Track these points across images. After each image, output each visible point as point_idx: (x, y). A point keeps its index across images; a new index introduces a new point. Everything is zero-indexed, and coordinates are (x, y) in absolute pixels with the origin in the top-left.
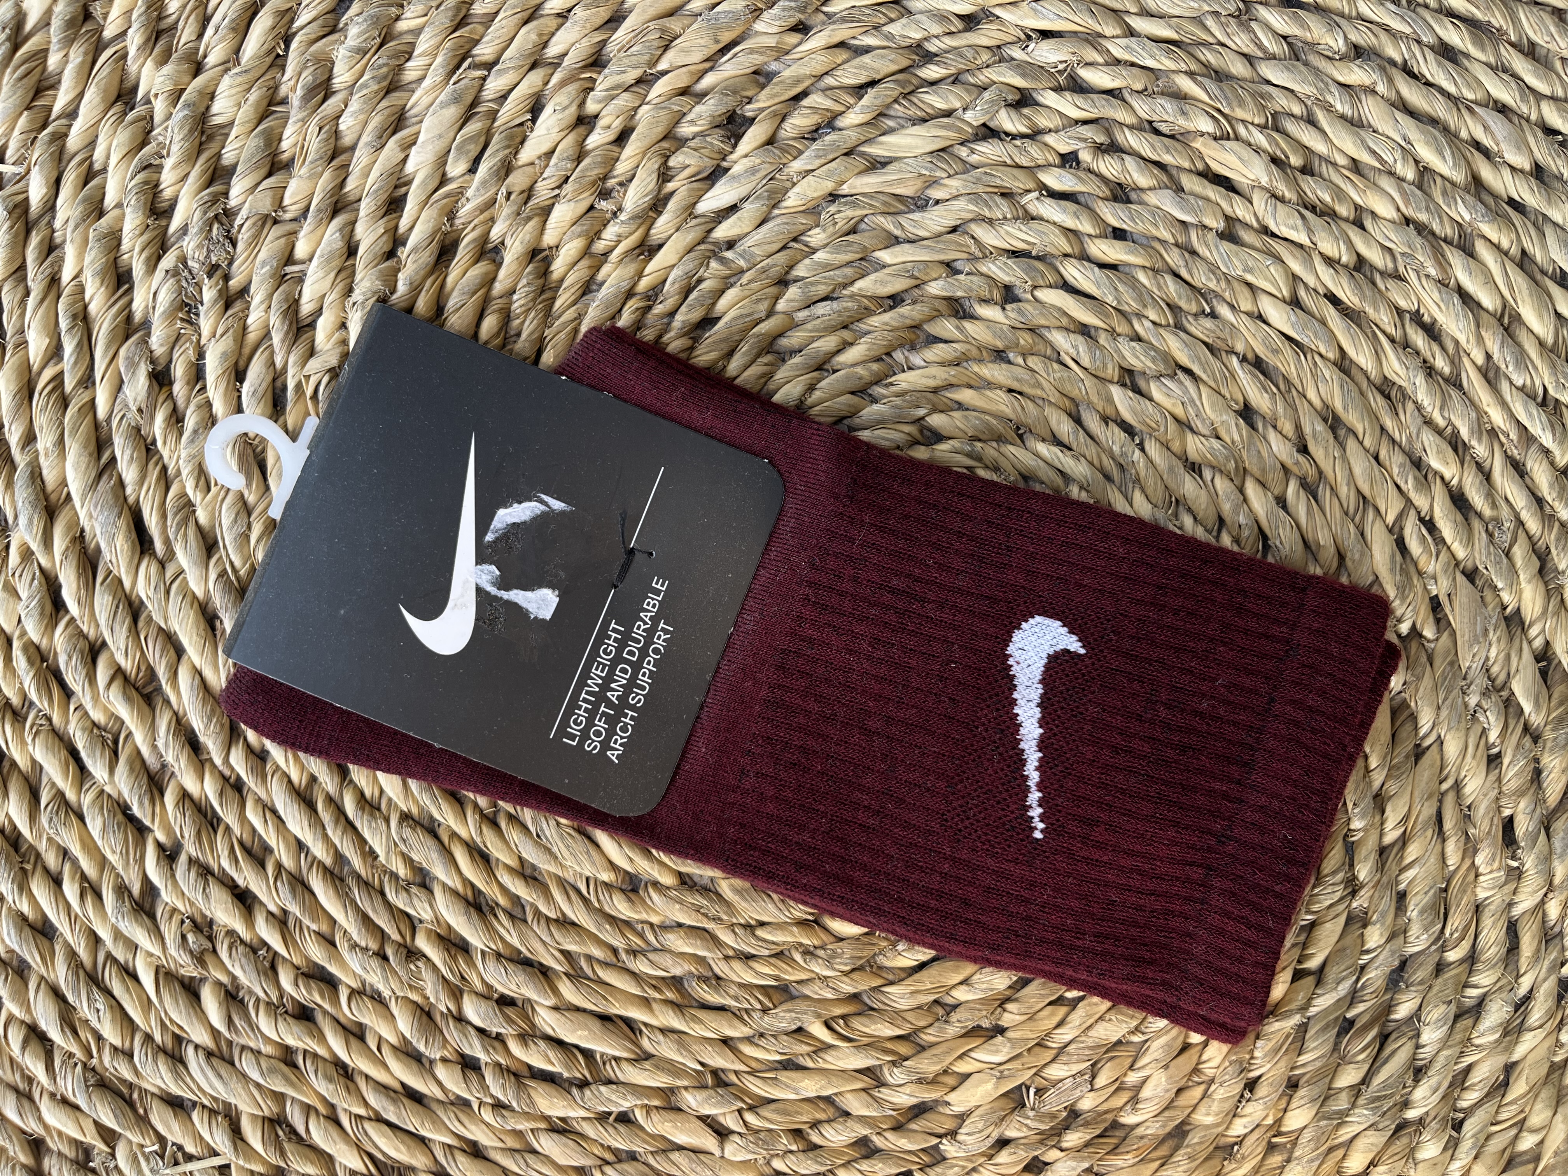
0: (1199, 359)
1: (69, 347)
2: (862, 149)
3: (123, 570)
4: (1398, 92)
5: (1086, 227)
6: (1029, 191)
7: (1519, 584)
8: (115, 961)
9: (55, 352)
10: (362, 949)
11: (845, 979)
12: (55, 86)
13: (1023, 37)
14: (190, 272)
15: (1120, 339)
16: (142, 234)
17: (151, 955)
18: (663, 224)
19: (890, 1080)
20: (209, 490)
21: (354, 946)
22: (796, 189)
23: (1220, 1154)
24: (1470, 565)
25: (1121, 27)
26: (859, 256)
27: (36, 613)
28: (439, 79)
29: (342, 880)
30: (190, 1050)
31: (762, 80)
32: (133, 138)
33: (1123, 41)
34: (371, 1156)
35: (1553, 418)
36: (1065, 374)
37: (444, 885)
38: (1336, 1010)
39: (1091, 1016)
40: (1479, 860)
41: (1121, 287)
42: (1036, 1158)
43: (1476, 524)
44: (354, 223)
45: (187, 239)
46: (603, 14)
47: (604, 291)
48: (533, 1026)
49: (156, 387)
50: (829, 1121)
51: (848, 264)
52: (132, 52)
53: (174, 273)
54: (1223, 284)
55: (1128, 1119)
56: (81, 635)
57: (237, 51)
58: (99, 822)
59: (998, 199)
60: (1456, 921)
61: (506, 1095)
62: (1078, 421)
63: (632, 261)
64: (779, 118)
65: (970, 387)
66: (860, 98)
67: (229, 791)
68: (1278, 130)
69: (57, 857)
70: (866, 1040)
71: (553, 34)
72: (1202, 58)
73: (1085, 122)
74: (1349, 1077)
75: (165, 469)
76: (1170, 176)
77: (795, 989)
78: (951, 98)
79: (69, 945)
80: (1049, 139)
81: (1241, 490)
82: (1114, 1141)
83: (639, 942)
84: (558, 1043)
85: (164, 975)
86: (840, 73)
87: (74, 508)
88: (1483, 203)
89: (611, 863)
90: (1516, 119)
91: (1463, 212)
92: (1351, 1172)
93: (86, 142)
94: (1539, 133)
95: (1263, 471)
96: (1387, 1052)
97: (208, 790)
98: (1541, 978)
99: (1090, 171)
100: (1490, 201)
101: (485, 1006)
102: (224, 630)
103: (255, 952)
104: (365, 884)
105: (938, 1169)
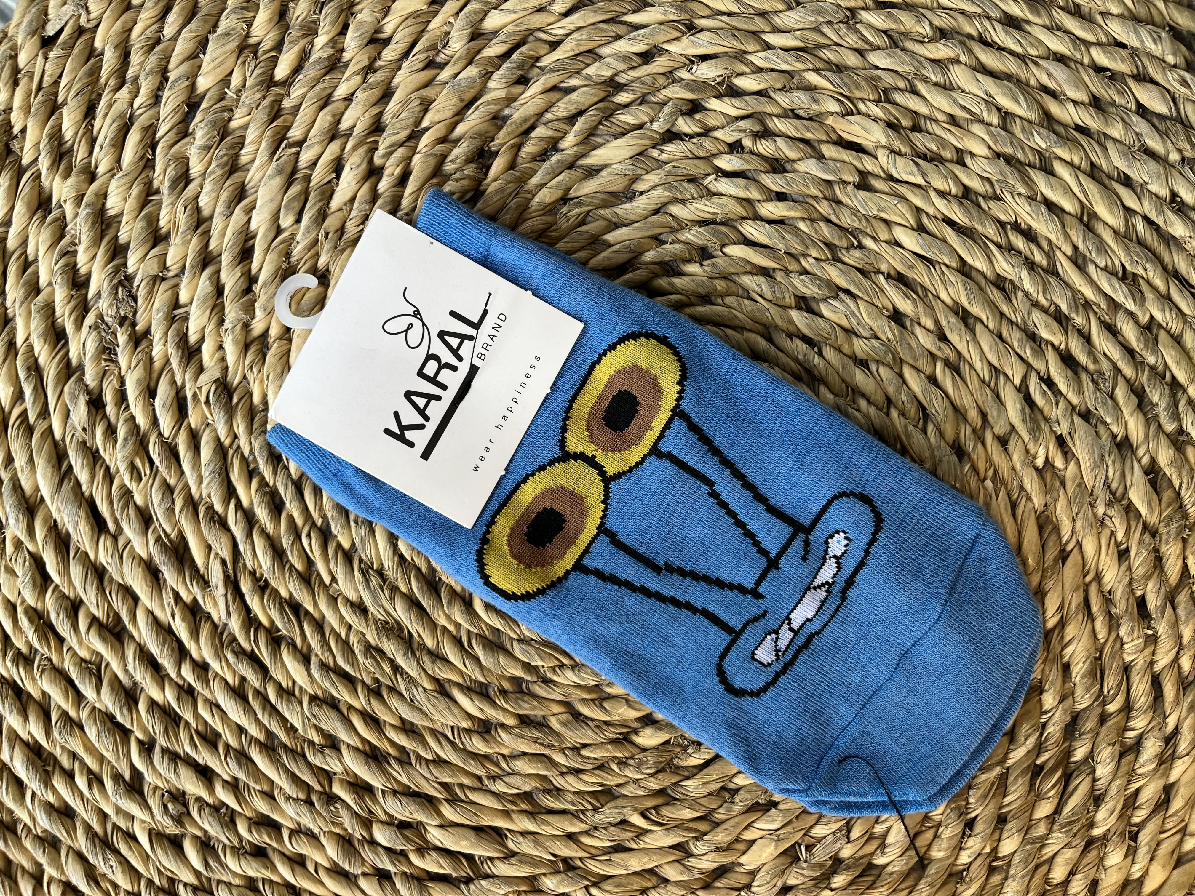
0: (854, 281)
1: (28, 391)
2: (580, 162)
3: (87, 546)
4: (977, 59)
5: (754, 194)
6: (709, 175)
7: (1123, 417)
8: (120, 829)
9: (19, 396)
10: (294, 799)
11: (652, 779)
13: (687, 62)
14: (107, 325)
15: (792, 275)
16: (69, 302)
17: (143, 822)
19: (696, 851)
20: (141, 479)
21: (288, 798)
22: (536, 199)
23: (954, 879)
24: (1083, 408)
25: (759, 44)
26: (590, 241)
27: (30, 586)
28: (265, 159)
29: (274, 750)
30: (181, 888)
31: (500, 123)
32: (53, 233)
33: (762, 54)
35: (1133, 289)
36: (754, 306)
37: (348, 745)
38: (1027, 760)
40: (1122, 631)
41: (787, 236)
43: (1084, 377)
44: (218, 272)
45: (101, 301)
46: (376, 93)
48: (426, 841)
49: (94, 412)
50: (654, 888)
51: (582, 249)
52: (44, 172)
53: (95, 327)
54: (864, 223)
55: (880, 861)
56: (65, 597)
57: (119, 160)
58: (94, 730)
59: (685, 184)
60: (1111, 681)
61: (412, 895)
62: (769, 339)
64: (515, 150)
66: (573, 125)
67: (184, 696)
68: (889, 102)
69: (69, 759)
70: (674, 823)
71: (343, 114)
72: (824, 57)
73: (743, 118)
74: (1044, 809)
75: (108, 468)
76: (813, 148)
77: (615, 791)
78: (640, 115)
79: (85, 822)
80: (718, 134)
81: (901, 375)
82: (871, 878)
83: (496, 770)
84: (446, 852)
85: (155, 835)
86: (555, 109)
87: (46, 506)
88: (1055, 133)
89: (468, 714)
90: (1072, 65)
91: (1040, 142)
92: (1056, 881)
93: (21, 241)
94: (1092, 72)
95: (915, 358)
96: (1071, 787)
97: (170, 697)
98: (1183, 715)
99: (752, 153)
100: (1061, 130)
101: (389, 831)
102: (165, 580)
103: (218, 811)
104: (291, 751)
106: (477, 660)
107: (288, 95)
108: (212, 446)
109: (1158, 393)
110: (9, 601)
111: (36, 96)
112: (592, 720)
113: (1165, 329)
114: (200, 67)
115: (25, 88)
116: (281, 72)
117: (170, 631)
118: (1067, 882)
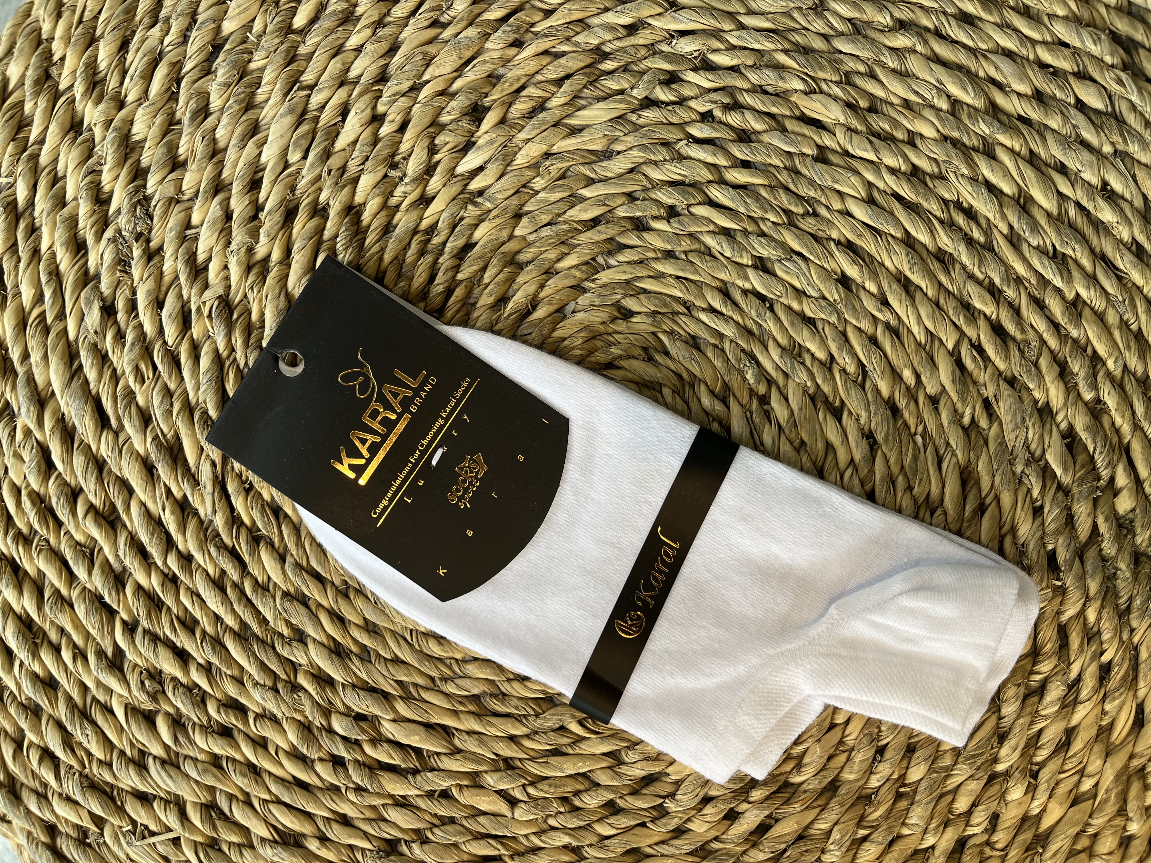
0: (806, 245)
1: (48, 293)
2: (565, 121)
3: (90, 439)
4: (932, 50)
5: (722, 161)
6: (681, 140)
7: (1045, 384)
8: (98, 702)
9: (39, 298)
10: (261, 685)
12: (30, 124)
13: (668, 36)
14: (124, 239)
15: (751, 236)
16: (91, 216)
17: (121, 696)
18: (435, 183)
19: (627, 760)
20: (144, 382)
21: (256, 684)
22: (522, 152)
23: (862, 801)
24: (1009, 374)
25: (734, 23)
26: (568, 194)
27: (35, 471)
28: (278, 99)
29: (246, 640)
30: (151, 760)
31: (494, 81)
32: (82, 154)
33: (736, 33)
34: (275, 828)
35: (1061, 267)
36: (715, 263)
37: (315, 640)
41: (748, 201)
42: (732, 809)
43: (1012, 346)
44: (229, 198)
45: (120, 217)
46: (384, 46)
47: (397, 231)
48: (380, 733)
49: (106, 317)
50: (586, 791)
51: (561, 200)
52: (78, 97)
53: (113, 240)
54: (819, 192)
55: (796, 779)
56: (66, 484)
57: (146, 91)
58: (83, 607)
59: (659, 147)
61: (363, 781)
62: (726, 295)
63: (415, 209)
64: (507, 106)
65: (650, 277)
66: (560, 87)
67: (168, 584)
68: (849, 84)
69: (57, 634)
70: (608, 733)
71: (352, 63)
72: (792, 39)
75: (115, 370)
76: (777, 122)
77: (557, 700)
78: (622, 81)
79: (67, 693)
80: (692, 104)
81: (844, 334)
82: (787, 795)
83: (449, 672)
84: (398, 745)
85: (131, 710)
86: (545, 71)
87: (57, 400)
88: (999, 121)
90: (1019, 60)
91: (983, 129)
92: (959, 811)
93: (52, 159)
94: (1036, 68)
95: (858, 319)
97: (154, 583)
98: (1086, 663)
99: (722, 123)
100: (1005, 119)
101: (346, 720)
102: (159, 476)
103: (190, 690)
104: (262, 642)
105: (664, 821)
107: (304, 42)
108: (211, 356)
109: (1079, 363)
110: (14, 484)
111: (76, 28)
113: (1089, 306)
114: (226, 12)
115: (67, 20)
116: (299, 21)
117: (159, 523)
118: (969, 813)
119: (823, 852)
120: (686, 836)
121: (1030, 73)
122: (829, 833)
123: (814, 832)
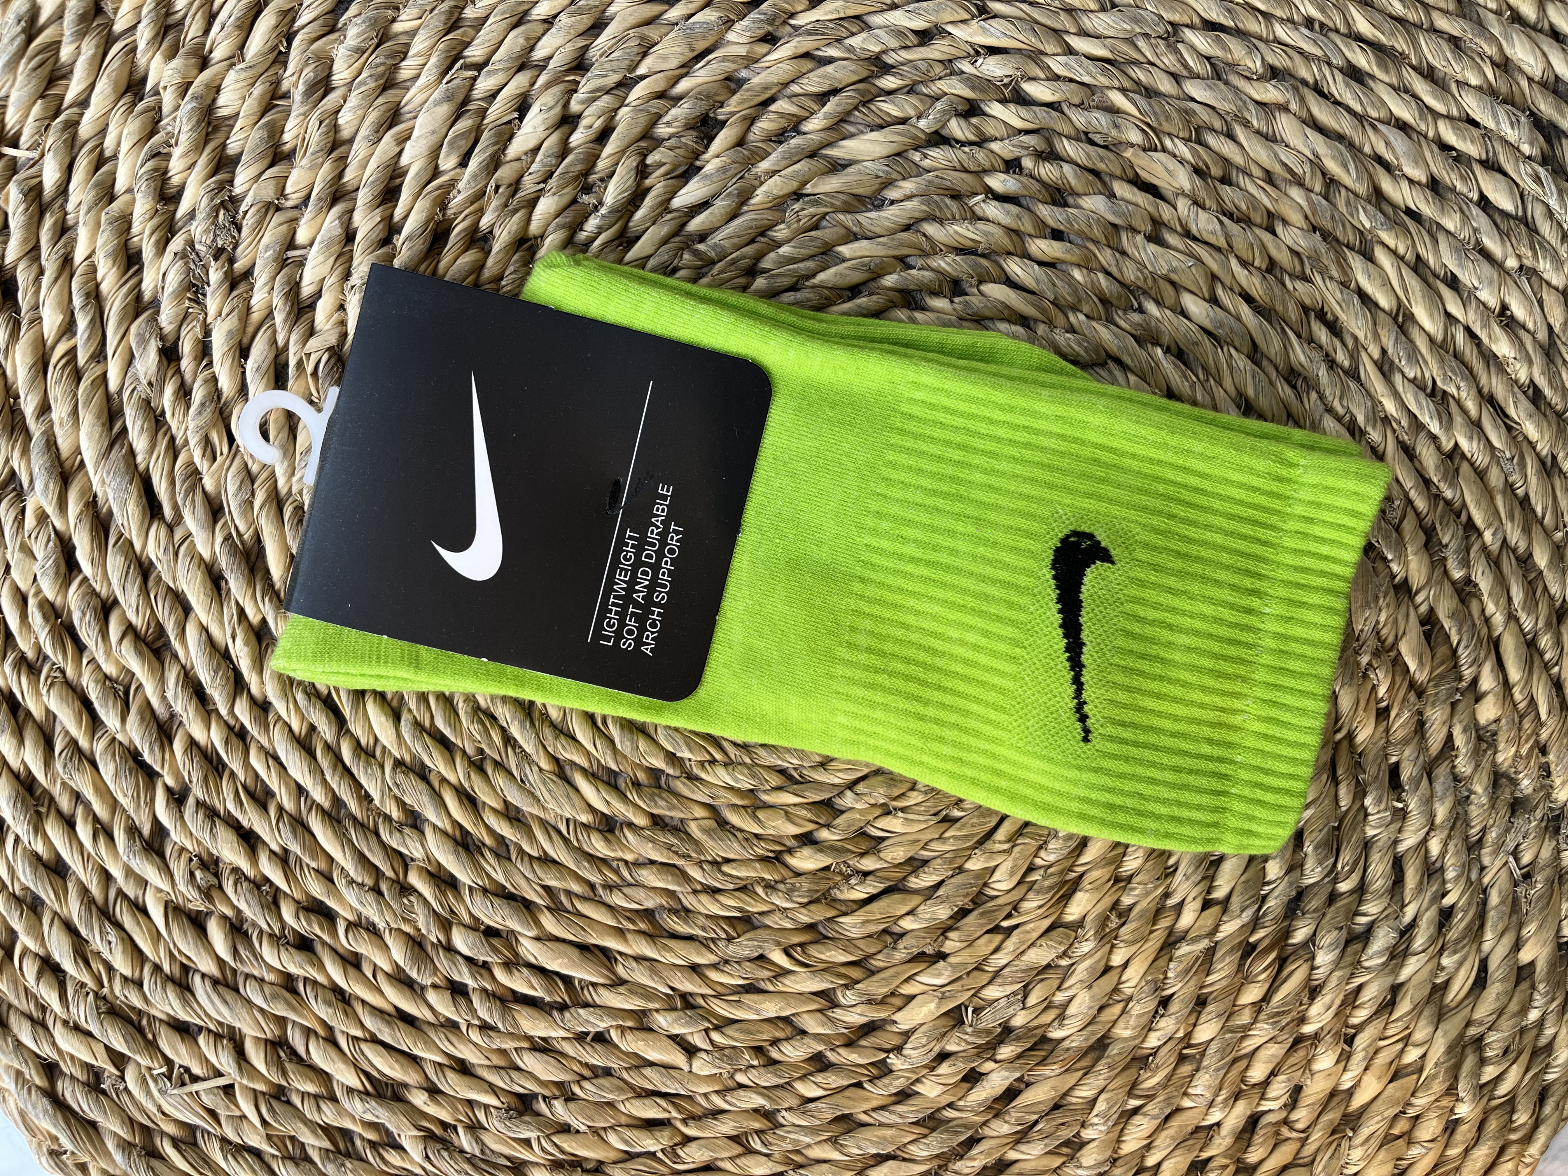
0: (1127, 350)
1: (82, 322)
2: (824, 152)
3: (134, 533)
4: (1309, 110)
6: (977, 194)
7: (1406, 556)
8: (126, 897)
9: (69, 328)
10: (358, 884)
11: (803, 910)
12: (67, 76)
13: (972, 52)
14: (197, 255)
15: (1057, 331)
16: (152, 218)
17: (160, 891)
18: (640, 217)
19: (843, 1001)
20: (215, 459)
21: (351, 882)
22: (763, 188)
23: (1138, 1064)
25: (1061, 46)
26: (821, 250)
27: (51, 572)
28: (432, 78)
29: (339, 822)
30: (197, 979)
31: (733, 86)
32: (143, 127)
33: (1062, 59)
34: (367, 1074)
35: (1441, 408)
37: (435, 826)
38: (1240, 936)
39: (1023, 943)
40: (1368, 801)
41: (1057, 283)
42: (973, 1069)
44: (352, 211)
45: (195, 223)
46: (586, 21)
48: (517, 955)
49: (165, 363)
50: (787, 1039)
51: (811, 257)
52: (142, 46)
53: (182, 255)
54: (1150, 281)
55: (1056, 1034)
56: (94, 593)
57: (242, 47)
58: (111, 767)
59: (948, 201)
60: (1346, 857)
61: (492, 1017)
63: (611, 251)
64: (748, 122)
66: (824, 105)
67: (234, 740)
68: (1200, 144)
69: (70, 800)
70: (822, 966)
71: (539, 39)
72: (1133, 75)
73: (1028, 132)
75: (173, 439)
76: (1104, 183)
77: (757, 920)
78: (906, 106)
79: (82, 883)
80: (995, 146)
82: (1043, 1053)
83: (615, 878)
84: (541, 971)
85: (173, 910)
86: (804, 81)
87: (87, 473)
88: (1382, 212)
89: (589, 805)
90: (1415, 136)
91: (1364, 220)
92: (1253, 1081)
93: (98, 130)
94: (1435, 148)
96: (1286, 972)
97: (214, 738)
98: (1424, 906)
99: (1031, 176)
100: (1390, 211)
101: (472, 937)
102: (229, 590)
103: (258, 887)
104: (361, 825)
105: (885, 1081)
106: (612, 742)
109: (1450, 533)
110: (18, 589)
112: (741, 831)
113: (1468, 460)
117: (226, 655)
118: (1266, 1083)
119: (1083, 1125)
120: (912, 1101)
121: (1428, 155)
122: (1093, 1102)
123: (1074, 1100)
